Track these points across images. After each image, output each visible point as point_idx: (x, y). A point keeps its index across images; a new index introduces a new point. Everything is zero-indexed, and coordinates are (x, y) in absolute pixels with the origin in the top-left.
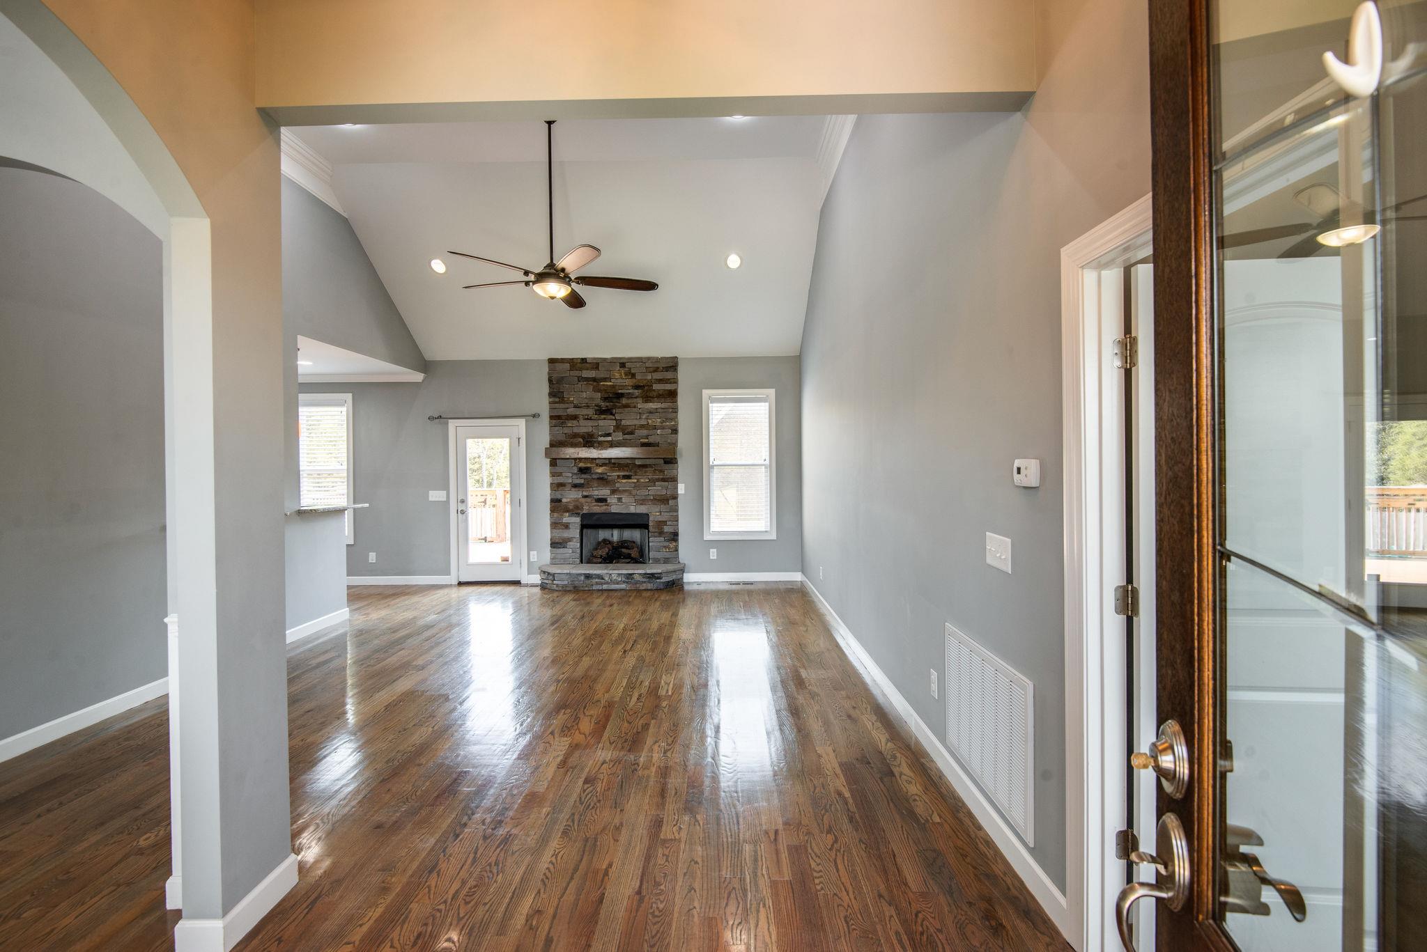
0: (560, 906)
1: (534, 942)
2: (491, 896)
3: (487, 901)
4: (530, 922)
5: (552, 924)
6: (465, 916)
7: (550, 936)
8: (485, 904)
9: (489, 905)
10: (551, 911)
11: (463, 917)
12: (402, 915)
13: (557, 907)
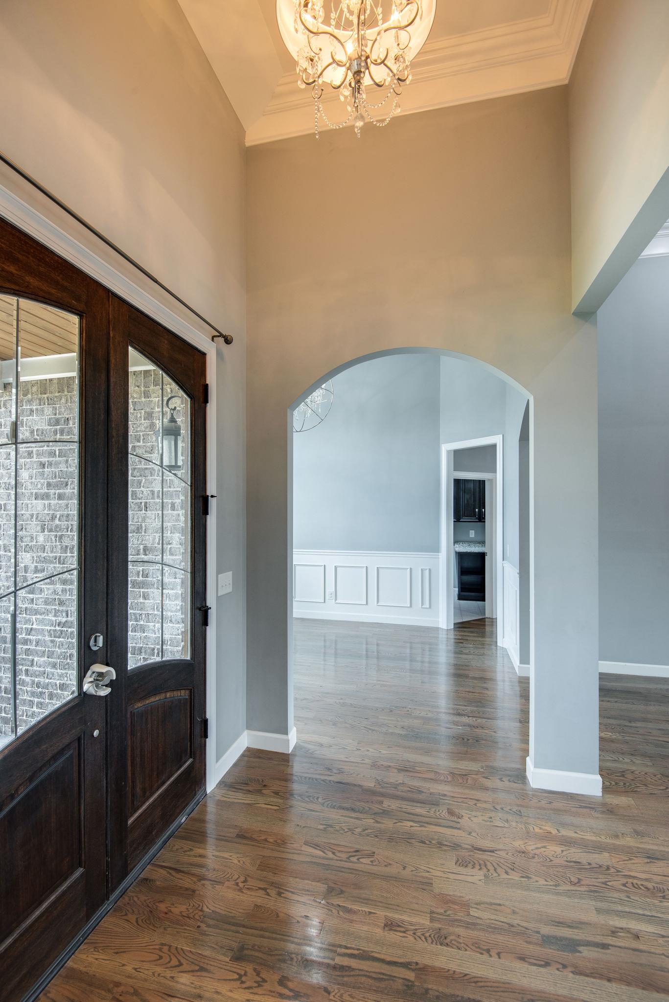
0: (651, 954)
1: (598, 935)
2: (640, 900)
3: (632, 897)
4: (621, 930)
5: (625, 948)
6: (609, 885)
7: (610, 947)
8: (628, 897)
9: (629, 899)
10: (641, 947)
11: (607, 885)
12: (594, 850)
13: (649, 952)
